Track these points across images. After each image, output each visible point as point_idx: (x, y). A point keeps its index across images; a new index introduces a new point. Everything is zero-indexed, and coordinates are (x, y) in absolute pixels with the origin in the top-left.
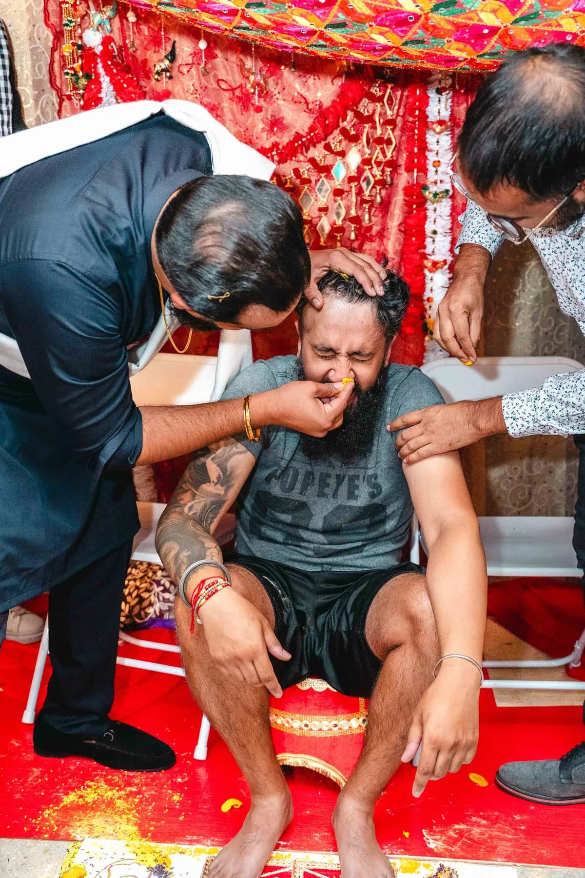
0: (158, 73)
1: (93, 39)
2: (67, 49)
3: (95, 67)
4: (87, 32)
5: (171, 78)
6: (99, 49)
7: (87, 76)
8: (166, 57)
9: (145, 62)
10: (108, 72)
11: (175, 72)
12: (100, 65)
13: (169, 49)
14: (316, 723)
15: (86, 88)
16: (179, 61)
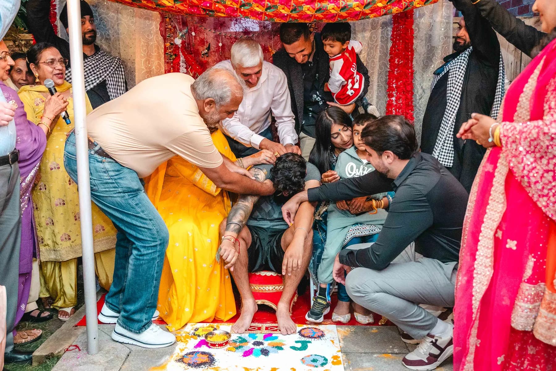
0: (203, 54)
1: (178, 42)
2: (168, 44)
3: (179, 52)
4: (176, 39)
5: (208, 56)
6: (180, 46)
7: (175, 55)
8: (206, 49)
9: (198, 50)
10: (184, 54)
11: (210, 54)
12: (180, 52)
13: (208, 46)
14: (267, 287)
15: (174, 59)
16: (211, 50)
